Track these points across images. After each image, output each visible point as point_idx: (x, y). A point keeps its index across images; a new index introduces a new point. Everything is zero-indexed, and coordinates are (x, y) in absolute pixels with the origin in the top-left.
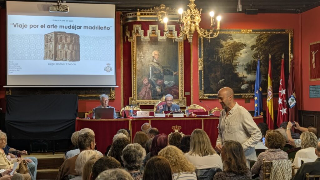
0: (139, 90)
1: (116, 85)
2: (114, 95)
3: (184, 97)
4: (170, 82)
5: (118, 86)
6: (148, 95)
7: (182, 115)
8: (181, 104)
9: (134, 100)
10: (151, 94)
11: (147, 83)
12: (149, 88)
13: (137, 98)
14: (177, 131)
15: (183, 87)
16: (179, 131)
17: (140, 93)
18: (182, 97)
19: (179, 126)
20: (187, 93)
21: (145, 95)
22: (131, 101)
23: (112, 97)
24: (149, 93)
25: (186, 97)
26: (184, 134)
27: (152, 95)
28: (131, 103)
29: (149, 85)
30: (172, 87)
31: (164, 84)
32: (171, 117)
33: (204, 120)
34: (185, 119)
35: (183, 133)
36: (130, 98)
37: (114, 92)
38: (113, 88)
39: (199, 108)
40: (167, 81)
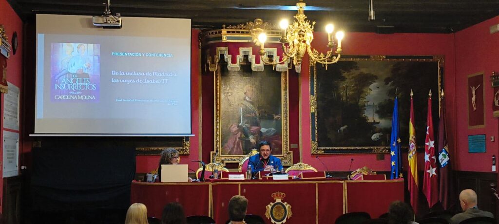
1: (191, 134)
2: (188, 148)
3: (289, 151)
4: (270, 129)
5: (194, 135)
6: (237, 148)
7: (285, 177)
8: (285, 161)
9: (217, 156)
10: (242, 146)
11: (235, 131)
12: (239, 138)
13: (222, 152)
14: (279, 201)
15: (288, 137)
16: (282, 201)
17: (226, 145)
18: (287, 151)
19: (282, 194)
20: (294, 146)
21: (233, 148)
22: (213, 156)
23: (186, 151)
24: (238, 145)
25: (292, 152)
26: (289, 205)
27: (243, 148)
28: (213, 160)
29: (240, 133)
30: (272, 136)
31: (261, 132)
32: (271, 179)
33: (319, 184)
34: (291, 182)
35: (288, 203)
36: (211, 153)
37: (188, 144)
38: (187, 138)
39: (307, 169)
40: (265, 128)
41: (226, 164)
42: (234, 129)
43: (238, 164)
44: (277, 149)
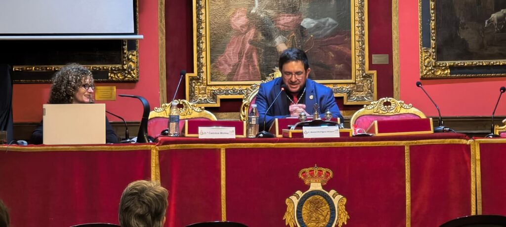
0: (216, 50)
1: (135, 33)
2: (133, 66)
3: (368, 72)
4: (323, 20)
5: (141, 37)
6: (246, 66)
7: (333, 132)
8: (360, 94)
9: (202, 83)
10: (259, 61)
11: (242, 27)
12: (251, 42)
13: (211, 74)
14: (316, 186)
15: (366, 38)
16: (324, 187)
17: (221, 59)
18: (363, 71)
19: (324, 170)
20: (378, 59)
21: (237, 66)
22: (190, 84)
23: (129, 73)
24: (249, 57)
25: (375, 72)
26: (341, 196)
27: (260, 65)
28: (192, 91)
29: (252, 31)
30: (326, 37)
31: (302, 28)
32: (298, 137)
33: (411, 148)
34: (347, 144)
35: (340, 192)
36: (187, 75)
37: (133, 56)
38: (132, 44)
39: (403, 111)
40: (313, 18)
41: (223, 101)
42: (239, 20)
43: (241, 100)
44: (339, 67)
